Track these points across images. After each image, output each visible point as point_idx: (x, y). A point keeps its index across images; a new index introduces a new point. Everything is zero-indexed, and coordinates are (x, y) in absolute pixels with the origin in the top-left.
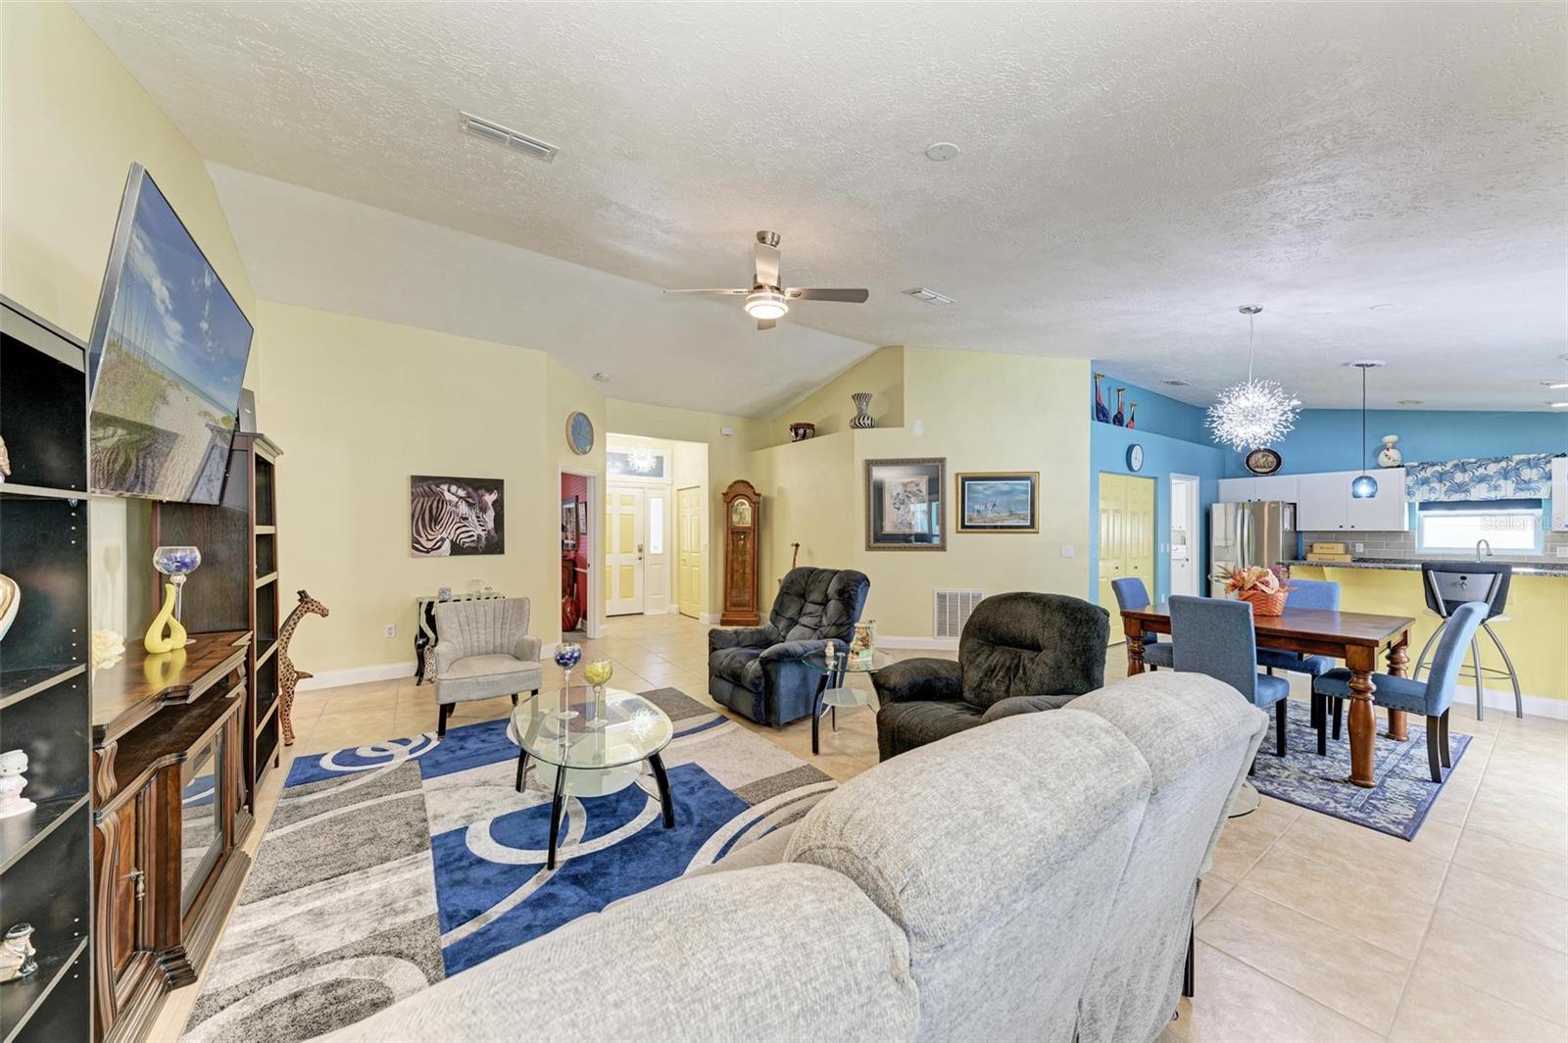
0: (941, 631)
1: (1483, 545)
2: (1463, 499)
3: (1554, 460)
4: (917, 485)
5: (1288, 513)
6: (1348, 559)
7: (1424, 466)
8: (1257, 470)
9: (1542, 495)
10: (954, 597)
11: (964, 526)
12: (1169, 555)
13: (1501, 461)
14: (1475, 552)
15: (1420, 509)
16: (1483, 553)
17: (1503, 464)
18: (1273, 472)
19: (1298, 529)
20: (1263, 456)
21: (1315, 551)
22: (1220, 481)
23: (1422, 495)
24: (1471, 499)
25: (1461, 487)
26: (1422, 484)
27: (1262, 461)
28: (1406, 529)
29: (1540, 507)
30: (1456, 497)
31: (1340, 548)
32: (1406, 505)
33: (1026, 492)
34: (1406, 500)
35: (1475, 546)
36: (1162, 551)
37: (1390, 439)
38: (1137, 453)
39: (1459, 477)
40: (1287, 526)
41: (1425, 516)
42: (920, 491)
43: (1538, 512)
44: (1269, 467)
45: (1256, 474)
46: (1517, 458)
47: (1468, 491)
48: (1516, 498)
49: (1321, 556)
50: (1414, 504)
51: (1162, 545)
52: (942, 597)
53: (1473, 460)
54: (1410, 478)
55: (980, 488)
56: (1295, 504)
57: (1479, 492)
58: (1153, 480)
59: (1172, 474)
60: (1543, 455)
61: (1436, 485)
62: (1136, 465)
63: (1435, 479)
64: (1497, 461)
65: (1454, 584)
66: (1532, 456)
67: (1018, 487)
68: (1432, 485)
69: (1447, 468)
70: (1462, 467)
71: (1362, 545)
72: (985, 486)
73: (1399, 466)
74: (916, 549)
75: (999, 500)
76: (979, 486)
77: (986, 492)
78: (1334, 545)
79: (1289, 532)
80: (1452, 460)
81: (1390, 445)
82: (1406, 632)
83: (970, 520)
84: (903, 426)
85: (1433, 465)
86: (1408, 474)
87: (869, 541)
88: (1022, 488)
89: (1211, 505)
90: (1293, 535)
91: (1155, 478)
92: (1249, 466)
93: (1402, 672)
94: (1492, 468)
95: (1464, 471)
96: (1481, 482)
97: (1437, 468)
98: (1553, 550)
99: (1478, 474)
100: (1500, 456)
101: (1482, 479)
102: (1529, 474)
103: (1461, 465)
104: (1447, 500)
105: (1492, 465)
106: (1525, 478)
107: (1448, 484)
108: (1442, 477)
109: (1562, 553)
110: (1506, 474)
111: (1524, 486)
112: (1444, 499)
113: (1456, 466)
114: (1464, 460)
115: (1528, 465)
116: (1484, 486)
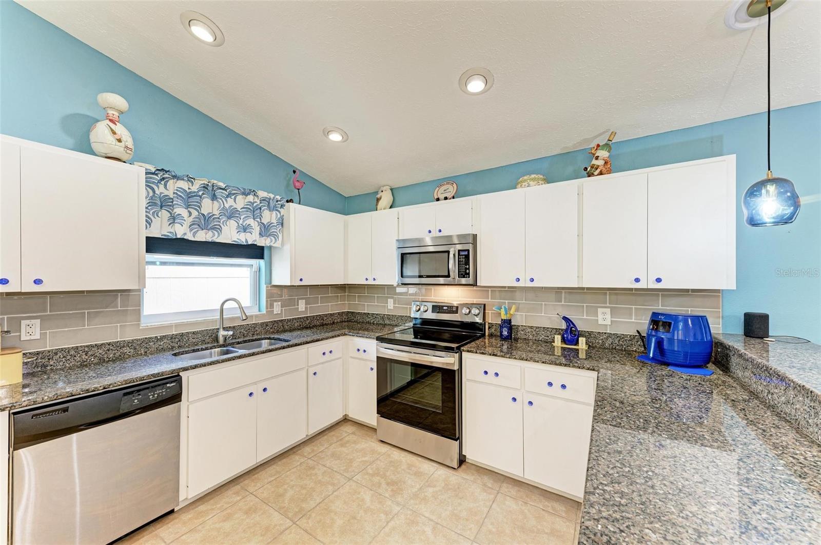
2: (210, 240)
3: (286, 204)
7: (169, 174)
9: (278, 243)
13: (249, 194)
14: (218, 316)
17: (250, 198)
25: (205, 222)
29: (263, 258)
30: (202, 236)
35: (219, 307)
39: (208, 207)
46: (262, 194)
47: (215, 228)
60: (279, 197)
61: (180, 211)
63: (180, 202)
64: (245, 194)
66: (272, 196)
69: (195, 188)
70: (211, 191)
81: (114, 114)
85: (176, 177)
94: (240, 202)
95: (214, 198)
96: (229, 218)
97: (183, 185)
98: (272, 306)
99: (227, 206)
100: (248, 187)
101: (232, 214)
102: (268, 217)
103: (210, 188)
104: (193, 239)
105: (240, 198)
106: (265, 221)
107: (195, 213)
108: (189, 199)
109: (277, 308)
110: (255, 211)
111: (265, 230)
112: (189, 237)
113: (205, 187)
114: (215, 182)
115: (269, 206)
116: (232, 223)
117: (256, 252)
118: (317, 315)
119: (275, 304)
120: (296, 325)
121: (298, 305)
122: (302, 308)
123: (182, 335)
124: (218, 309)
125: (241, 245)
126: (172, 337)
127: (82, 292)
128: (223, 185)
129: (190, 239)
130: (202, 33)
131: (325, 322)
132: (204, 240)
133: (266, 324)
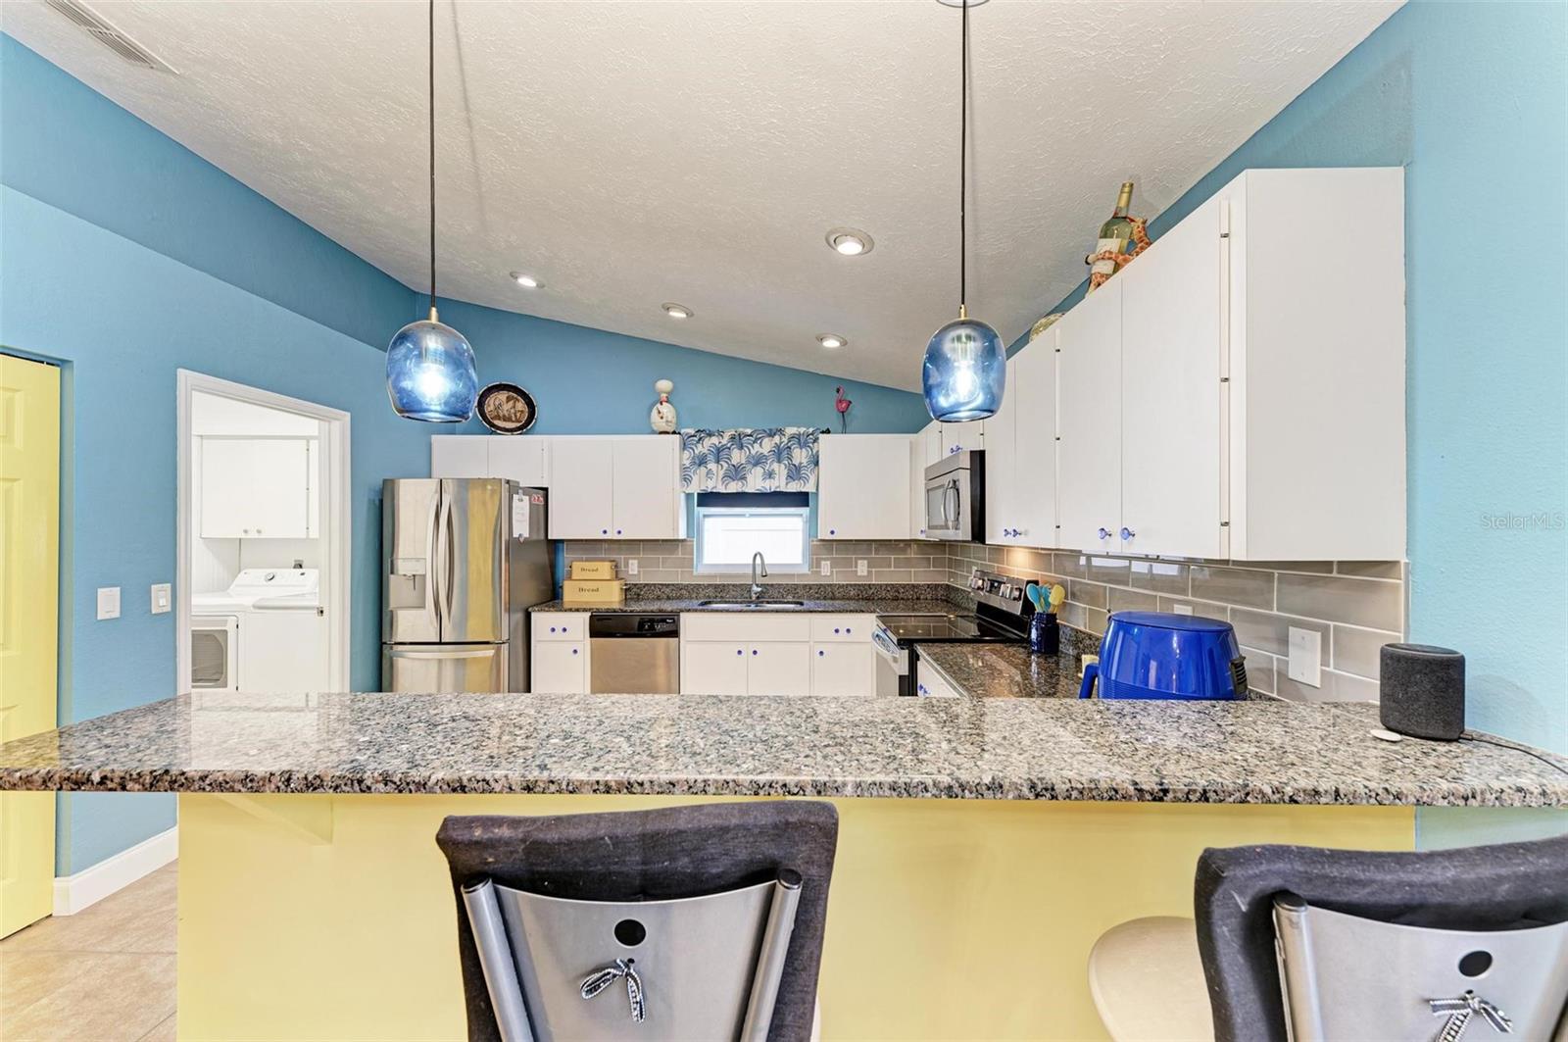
1: (758, 559)
2: (739, 490)
3: (821, 436)
6: (615, 589)
7: (700, 435)
8: (496, 423)
9: (809, 488)
13: (775, 434)
14: (750, 572)
15: (699, 504)
16: (759, 571)
17: (777, 439)
18: (521, 429)
19: (550, 537)
20: (508, 398)
21: (574, 578)
22: (435, 437)
23: (700, 483)
24: (748, 489)
25: (737, 473)
26: (699, 465)
27: (505, 406)
28: (683, 536)
29: (807, 505)
30: (734, 487)
31: (606, 569)
32: (683, 495)
34: (682, 488)
35: (751, 562)
37: (664, 386)
39: (737, 456)
41: (705, 516)
43: (805, 511)
44: (517, 420)
46: (791, 431)
47: (744, 478)
48: (787, 490)
49: (583, 586)
50: (691, 494)
54: (686, 453)
56: (546, 490)
57: (756, 482)
60: (811, 430)
61: (712, 466)
63: (712, 457)
64: (771, 435)
66: (802, 430)
68: (709, 466)
69: (724, 442)
70: (738, 440)
71: (635, 562)
73: (674, 432)
78: (601, 563)
79: (537, 544)
80: (728, 429)
81: (664, 396)
85: (710, 435)
86: (684, 446)
89: (390, 481)
90: (544, 549)
92: (482, 413)
94: (767, 446)
95: (741, 447)
96: (756, 464)
97: (715, 440)
98: (818, 565)
99: (753, 452)
100: (774, 427)
101: (758, 461)
102: (800, 456)
103: (737, 438)
104: (724, 491)
105: (766, 440)
106: (796, 461)
107: (725, 465)
108: (719, 454)
109: (825, 568)
110: (779, 453)
111: (795, 472)
112: (721, 489)
113: (733, 438)
114: (741, 430)
115: (799, 443)
116: (759, 470)
117: (801, 499)
118: (886, 585)
119: (822, 563)
120: (852, 593)
121: (856, 567)
122: (862, 571)
123: (724, 585)
124: (749, 565)
125: (765, 494)
126: (716, 586)
127: (657, 540)
128: (749, 431)
129: (721, 491)
130: (677, 314)
131: (901, 596)
132: (735, 491)
133: (811, 587)
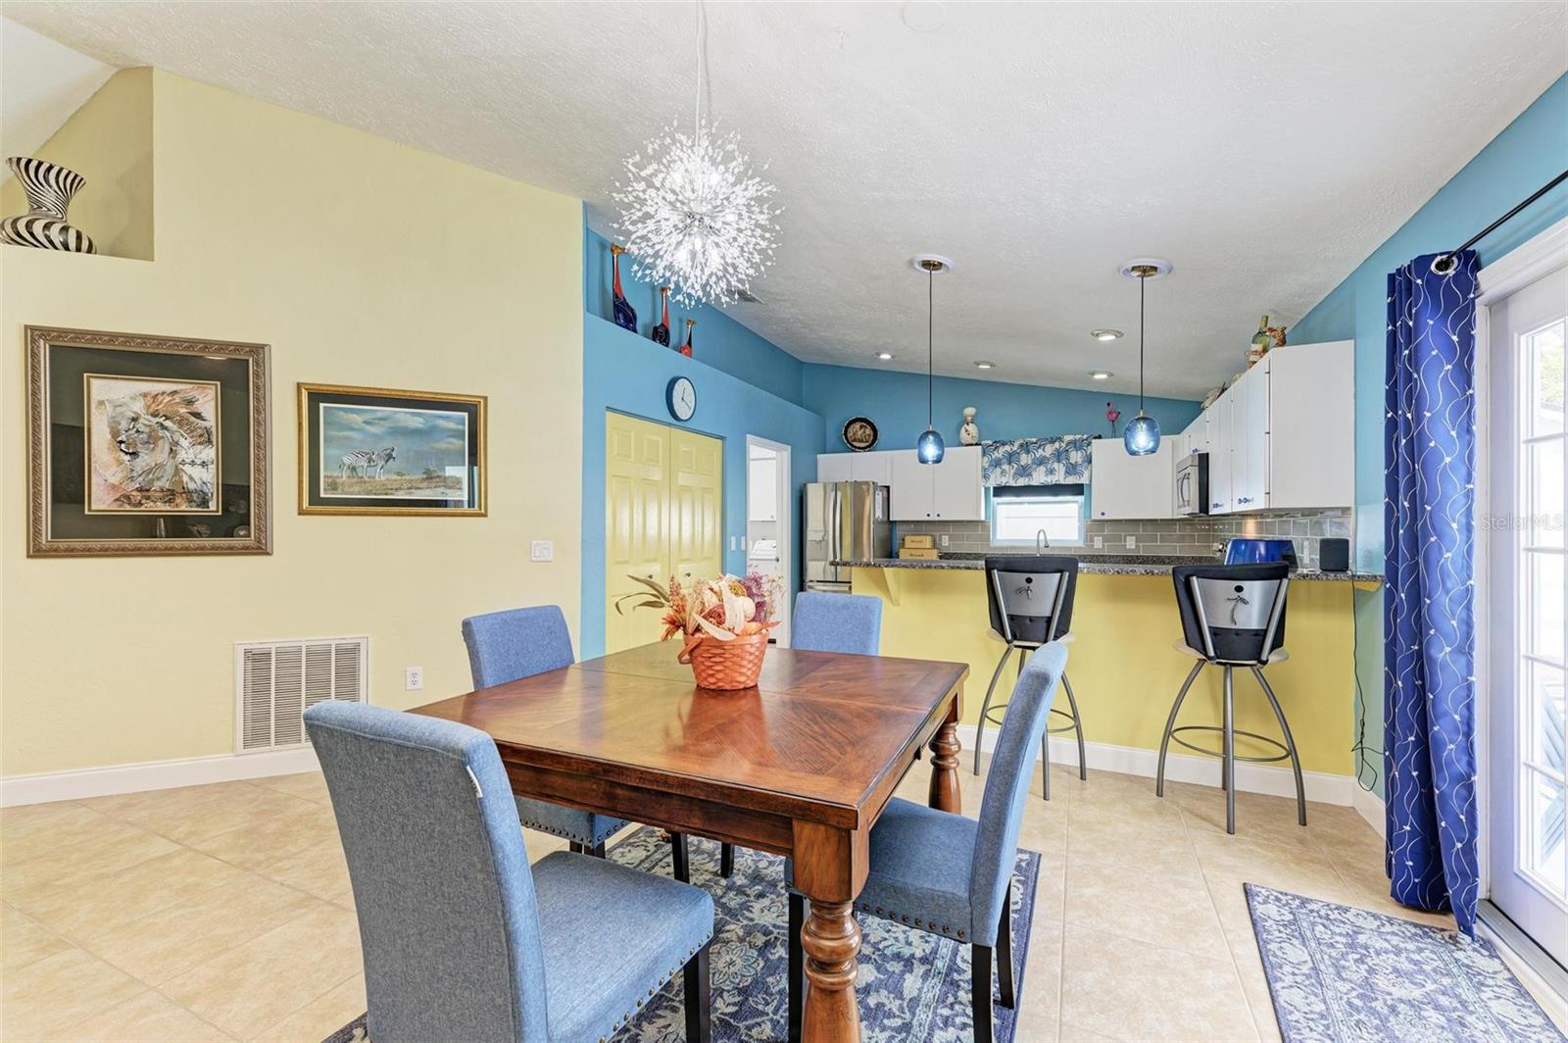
0: (256, 736)
1: (1042, 537)
2: (1027, 484)
3: (1093, 441)
4: (190, 402)
5: (879, 498)
6: (934, 555)
7: (998, 444)
8: (855, 444)
9: (1084, 480)
10: (288, 657)
11: (315, 499)
12: (745, 552)
13: (1055, 441)
14: (1035, 544)
15: (994, 496)
16: (1042, 544)
17: (1057, 445)
18: (870, 447)
19: (891, 519)
20: (861, 427)
21: (906, 546)
22: (819, 456)
23: (997, 479)
24: (1034, 483)
25: (1024, 471)
26: (996, 467)
27: (860, 433)
28: (983, 518)
29: (1082, 494)
30: (1022, 482)
31: (927, 541)
32: (983, 489)
33: (459, 435)
34: (982, 484)
35: (1036, 537)
36: (733, 548)
37: (970, 411)
38: (681, 387)
39: (1025, 459)
40: (879, 514)
41: (998, 504)
42: (197, 415)
43: (1081, 499)
44: (867, 442)
45: (855, 449)
46: (1068, 438)
47: (1030, 475)
48: (1066, 483)
49: (914, 552)
50: (989, 488)
51: (733, 539)
52: (257, 660)
53: (1034, 440)
54: (986, 459)
55: (358, 419)
56: (888, 488)
57: (1039, 477)
58: (719, 442)
59: (749, 437)
60: (1085, 436)
61: (1006, 467)
62: (683, 411)
63: (1005, 461)
64: (1052, 441)
65: (1019, 591)
66: (1078, 437)
67: (442, 423)
68: (1003, 467)
69: (1015, 449)
70: (1026, 447)
71: (947, 537)
72: (368, 417)
73: (977, 444)
74: (169, 552)
75: (401, 446)
76: (355, 416)
77: (368, 428)
78: (922, 537)
79: (882, 522)
80: (1017, 439)
81: (969, 418)
82: (955, 699)
83: (333, 486)
84: (148, 255)
85: (1004, 444)
86: (984, 454)
87: (37, 533)
88: (452, 425)
89: (805, 485)
90: (887, 526)
91: (722, 438)
92: (847, 439)
93: (952, 772)
94: (1049, 450)
95: (1028, 452)
96: (1040, 464)
97: (1007, 448)
98: (1092, 540)
99: (1038, 455)
100: (1055, 436)
101: (1041, 462)
102: (1076, 457)
104: (1015, 485)
105: (1048, 446)
106: (1072, 461)
107: (1015, 466)
108: (1011, 458)
109: (1098, 543)
110: (1059, 456)
111: (1072, 469)
112: (1012, 484)
113: (1021, 445)
114: (1028, 439)
115: (1075, 447)
116: (1042, 468)
117: (1078, 490)
118: (1153, 557)
119: (1096, 538)
121: (1125, 542)
122: (1131, 545)
124: (1035, 539)
125: (1048, 486)
130: (985, 367)
132: (1023, 485)
133: (1085, 557)
